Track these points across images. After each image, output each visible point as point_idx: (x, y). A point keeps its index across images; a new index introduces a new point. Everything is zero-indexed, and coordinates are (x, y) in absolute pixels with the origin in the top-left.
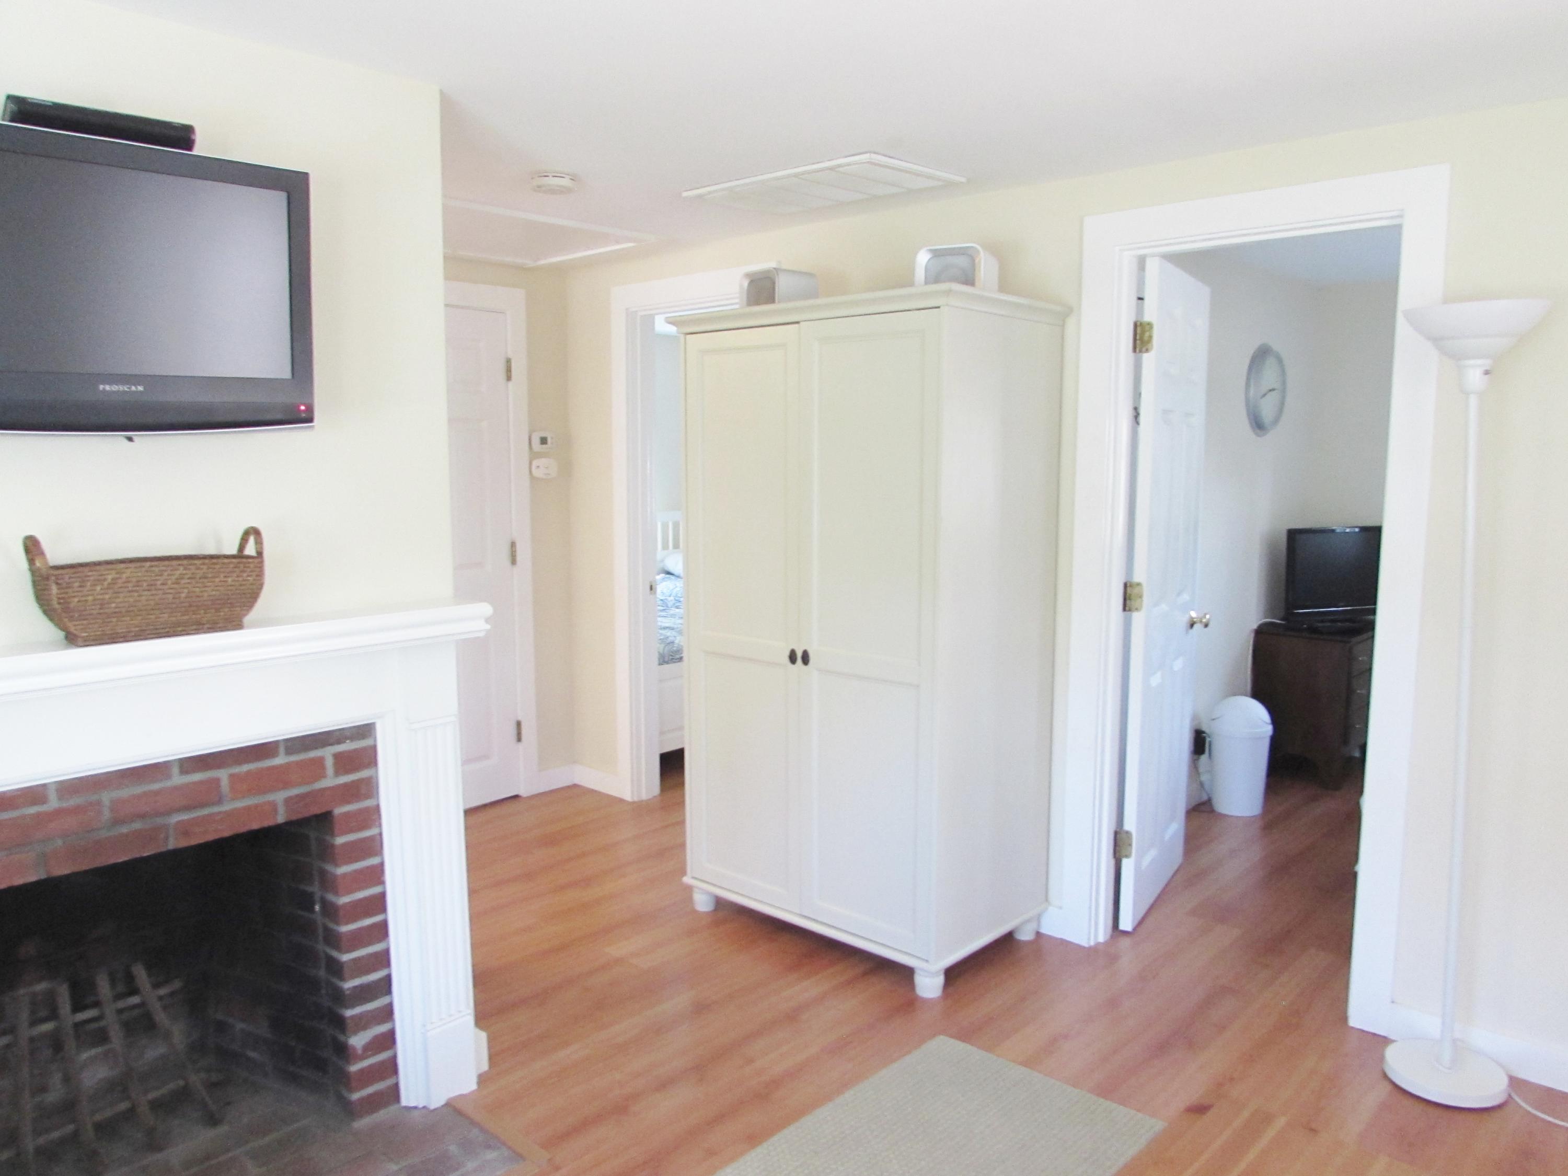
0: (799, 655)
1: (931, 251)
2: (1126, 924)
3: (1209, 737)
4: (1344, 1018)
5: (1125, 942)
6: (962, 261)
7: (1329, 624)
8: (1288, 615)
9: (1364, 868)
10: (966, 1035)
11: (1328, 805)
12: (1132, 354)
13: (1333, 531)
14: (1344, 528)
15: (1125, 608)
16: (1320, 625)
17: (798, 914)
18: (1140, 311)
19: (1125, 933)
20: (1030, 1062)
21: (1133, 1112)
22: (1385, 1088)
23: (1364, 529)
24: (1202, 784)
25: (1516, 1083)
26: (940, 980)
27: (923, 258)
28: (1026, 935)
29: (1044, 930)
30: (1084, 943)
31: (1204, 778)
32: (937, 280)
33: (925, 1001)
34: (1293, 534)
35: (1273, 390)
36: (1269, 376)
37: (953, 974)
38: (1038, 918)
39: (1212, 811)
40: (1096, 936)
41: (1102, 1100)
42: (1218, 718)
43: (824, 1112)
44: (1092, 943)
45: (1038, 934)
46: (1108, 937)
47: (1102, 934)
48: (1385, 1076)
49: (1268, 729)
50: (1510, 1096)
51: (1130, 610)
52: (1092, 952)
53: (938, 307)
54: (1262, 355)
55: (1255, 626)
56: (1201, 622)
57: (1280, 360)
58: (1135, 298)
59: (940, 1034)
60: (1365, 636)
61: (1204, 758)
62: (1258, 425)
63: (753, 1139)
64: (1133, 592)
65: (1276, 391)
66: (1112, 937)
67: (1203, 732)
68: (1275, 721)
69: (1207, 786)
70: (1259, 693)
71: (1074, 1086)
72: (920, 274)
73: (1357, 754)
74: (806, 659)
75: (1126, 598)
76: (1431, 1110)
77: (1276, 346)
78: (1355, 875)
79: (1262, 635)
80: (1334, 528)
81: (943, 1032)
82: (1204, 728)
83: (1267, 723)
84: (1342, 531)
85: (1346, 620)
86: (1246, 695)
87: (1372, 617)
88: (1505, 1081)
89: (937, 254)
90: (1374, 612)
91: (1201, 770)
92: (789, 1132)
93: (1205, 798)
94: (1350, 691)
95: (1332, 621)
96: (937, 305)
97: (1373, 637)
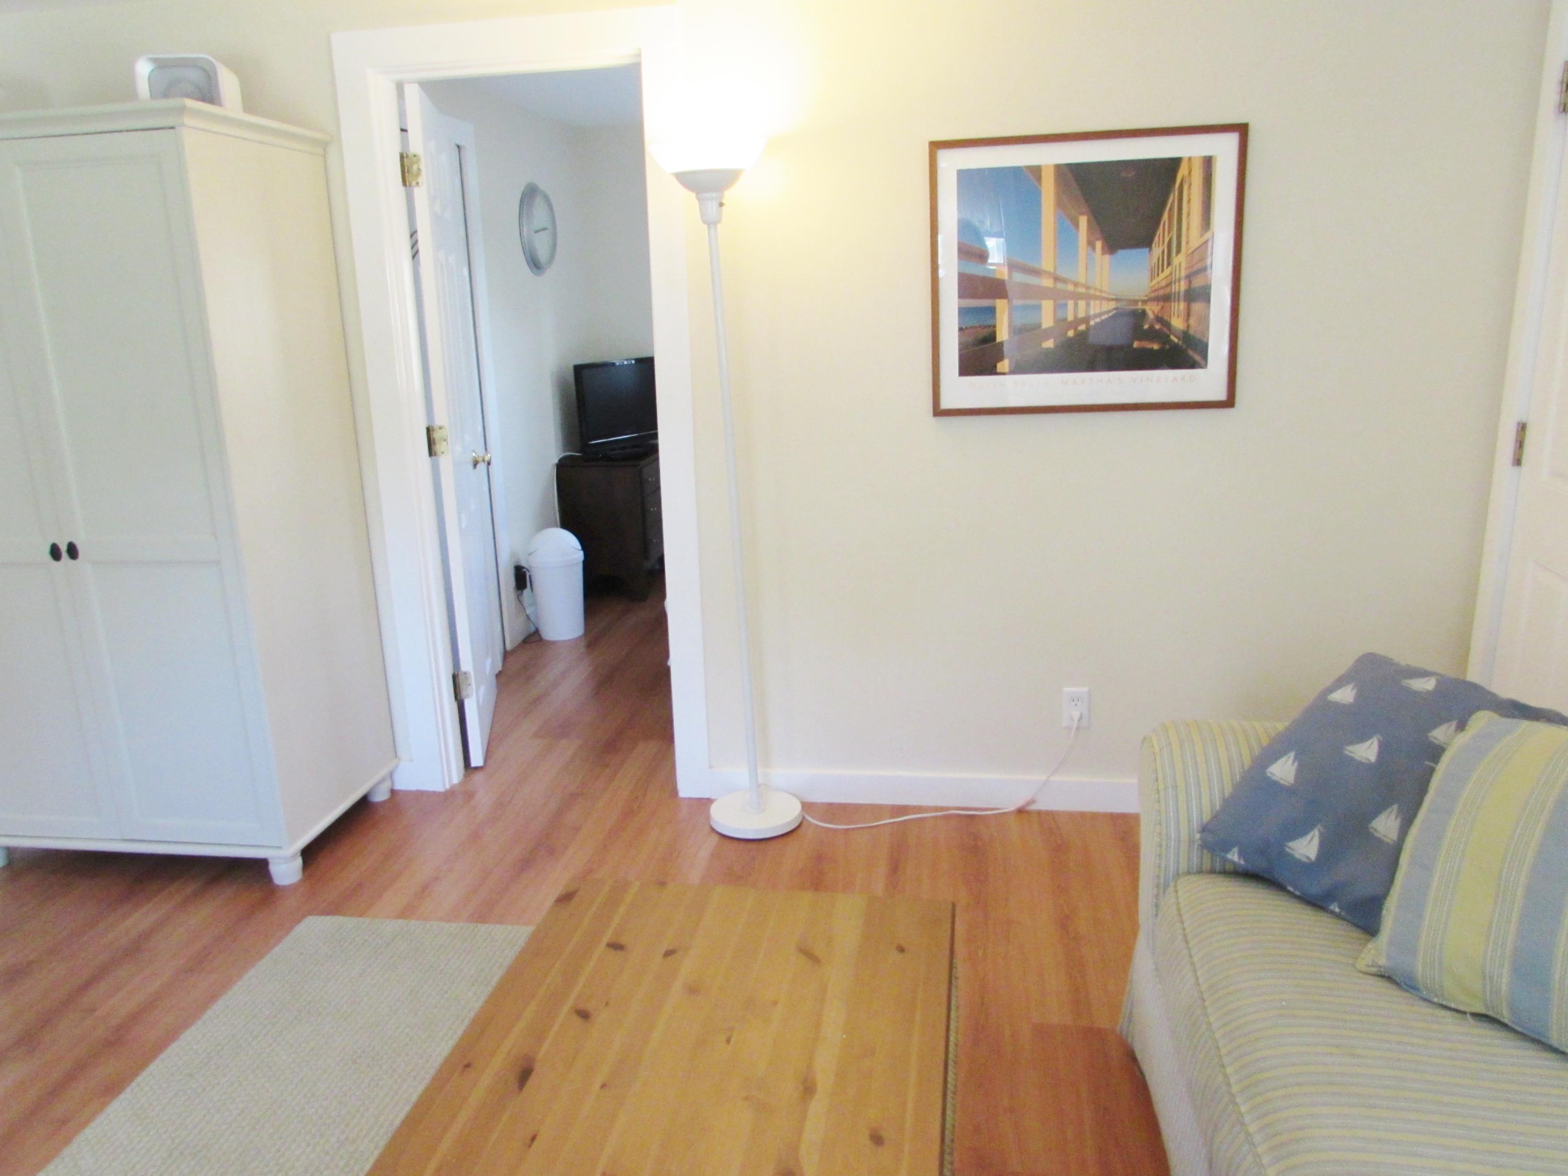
0: (63, 548)
1: (154, 60)
2: (477, 759)
3: (529, 571)
4: (674, 792)
5: (478, 777)
6: (194, 75)
7: (620, 451)
8: (584, 447)
9: (674, 662)
10: (334, 909)
11: (641, 614)
12: (402, 188)
13: (613, 364)
14: (622, 361)
15: (431, 452)
16: (612, 453)
17: (120, 840)
18: (405, 142)
19: (476, 768)
20: (406, 912)
21: (510, 927)
22: (716, 838)
23: (639, 361)
24: (528, 617)
25: (807, 807)
26: (299, 861)
27: (143, 69)
28: (380, 796)
29: (399, 786)
30: (440, 788)
31: (529, 611)
32: (165, 95)
33: (284, 888)
34: (580, 370)
35: (545, 229)
36: (539, 214)
37: (310, 853)
38: (391, 775)
39: (541, 640)
40: (450, 779)
41: (479, 925)
42: (535, 552)
43: (189, 1035)
44: (448, 786)
45: (393, 792)
46: (462, 777)
47: (456, 774)
48: (713, 830)
49: (580, 555)
50: (804, 817)
51: (435, 455)
52: (448, 796)
53: (173, 128)
54: (530, 195)
55: (556, 461)
56: (484, 461)
57: (546, 198)
58: (399, 130)
59: (310, 914)
60: (652, 458)
61: (527, 592)
62: (535, 265)
63: (112, 1089)
64: (436, 435)
65: (547, 231)
66: (466, 776)
67: (523, 567)
68: (584, 548)
69: (532, 618)
70: (568, 522)
71: (449, 921)
72: (143, 87)
73: (657, 567)
74: (73, 551)
75: (431, 443)
76: (750, 845)
77: (543, 185)
78: (668, 670)
79: (563, 467)
80: (614, 361)
81: (311, 913)
82: (523, 564)
83: (579, 550)
84: (622, 364)
85: (634, 446)
86: (556, 526)
87: (653, 442)
88: (798, 808)
89: (161, 65)
90: (655, 436)
91: (526, 604)
92: (156, 1068)
93: (533, 629)
94: (644, 510)
95: (624, 448)
96: (171, 125)
97: (657, 459)
